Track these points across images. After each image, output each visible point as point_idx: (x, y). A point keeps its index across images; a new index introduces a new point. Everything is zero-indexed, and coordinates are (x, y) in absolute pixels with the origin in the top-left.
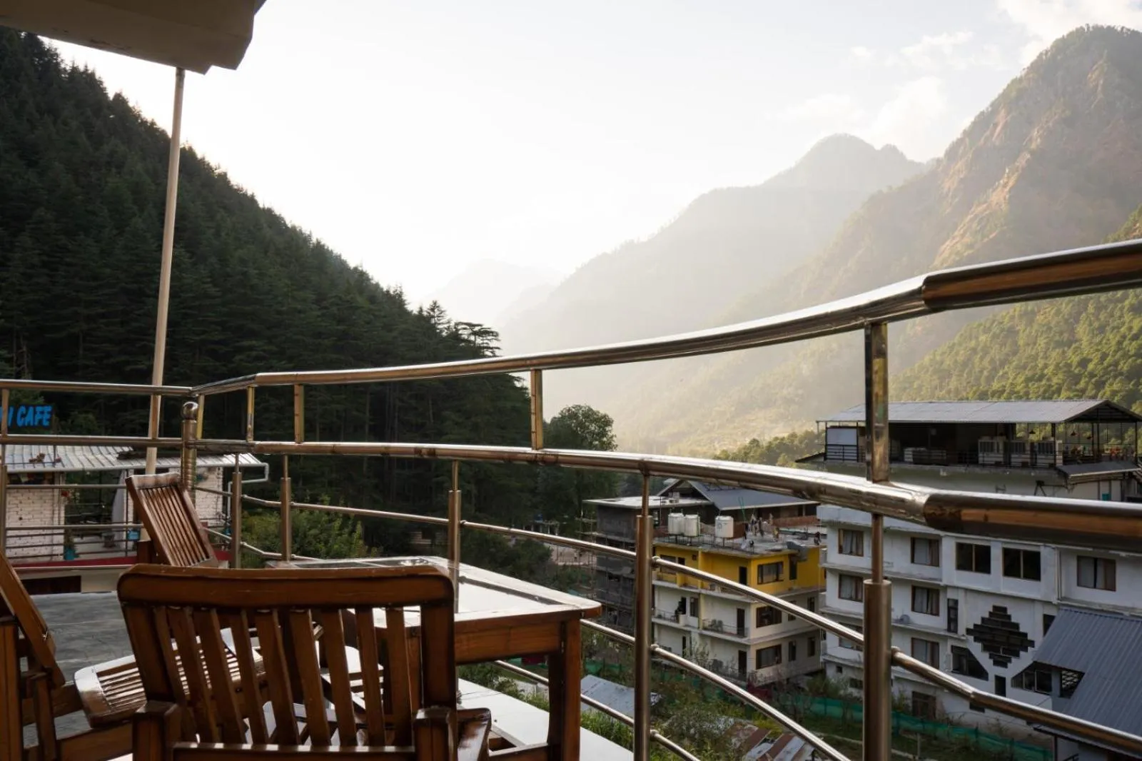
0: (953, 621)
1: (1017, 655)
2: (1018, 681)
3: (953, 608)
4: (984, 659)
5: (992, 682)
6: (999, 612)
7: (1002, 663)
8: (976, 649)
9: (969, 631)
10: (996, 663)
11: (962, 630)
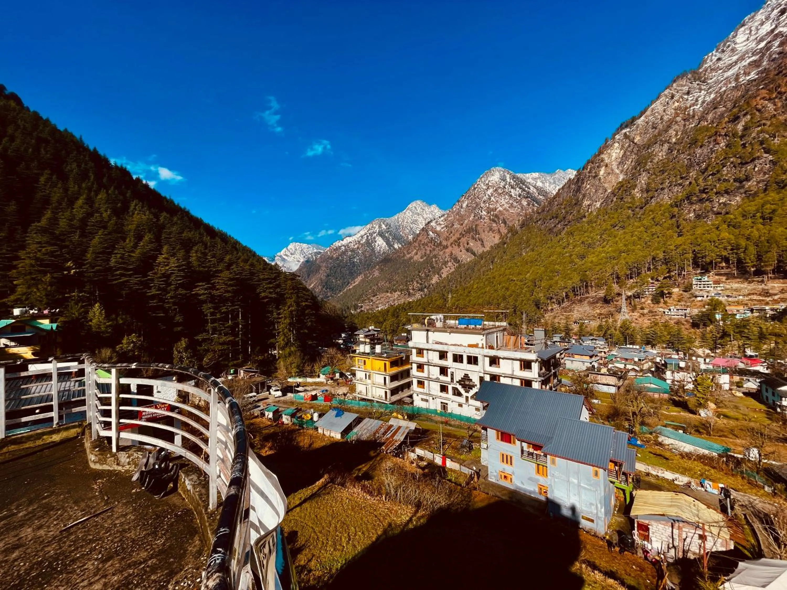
0: (452, 379)
1: (472, 389)
2: (472, 397)
3: (452, 375)
4: (462, 391)
5: (464, 399)
6: (466, 376)
7: (467, 392)
8: (459, 387)
9: (457, 382)
10: (466, 392)
11: (455, 382)
